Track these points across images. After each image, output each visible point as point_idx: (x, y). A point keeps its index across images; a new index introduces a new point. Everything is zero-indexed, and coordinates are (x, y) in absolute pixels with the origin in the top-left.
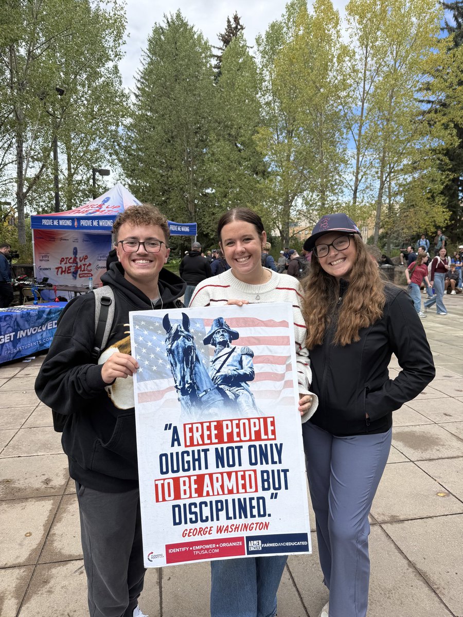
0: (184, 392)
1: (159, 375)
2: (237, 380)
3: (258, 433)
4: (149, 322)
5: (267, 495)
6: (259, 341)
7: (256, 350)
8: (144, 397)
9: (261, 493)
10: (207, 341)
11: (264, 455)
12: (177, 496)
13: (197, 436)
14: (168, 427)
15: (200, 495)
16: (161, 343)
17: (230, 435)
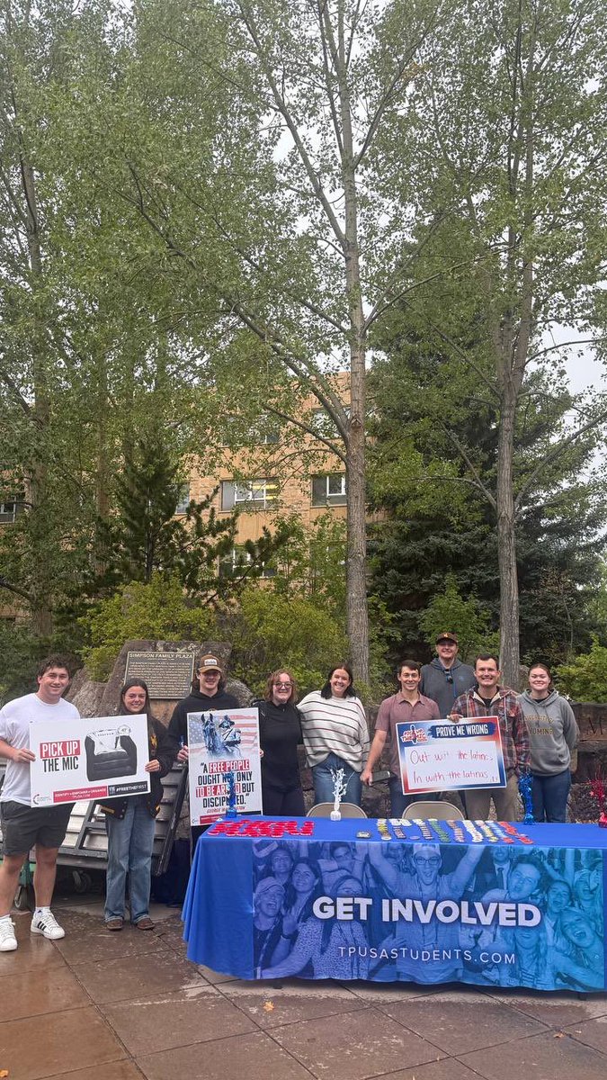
0: (209, 749)
1: (199, 741)
2: (233, 744)
3: (241, 767)
4: (195, 717)
5: (244, 794)
6: (244, 726)
7: (242, 730)
8: (193, 751)
9: (242, 794)
10: (220, 726)
11: (244, 776)
12: (206, 795)
13: (215, 769)
14: (202, 764)
15: (216, 794)
16: (200, 727)
17: (229, 768)
